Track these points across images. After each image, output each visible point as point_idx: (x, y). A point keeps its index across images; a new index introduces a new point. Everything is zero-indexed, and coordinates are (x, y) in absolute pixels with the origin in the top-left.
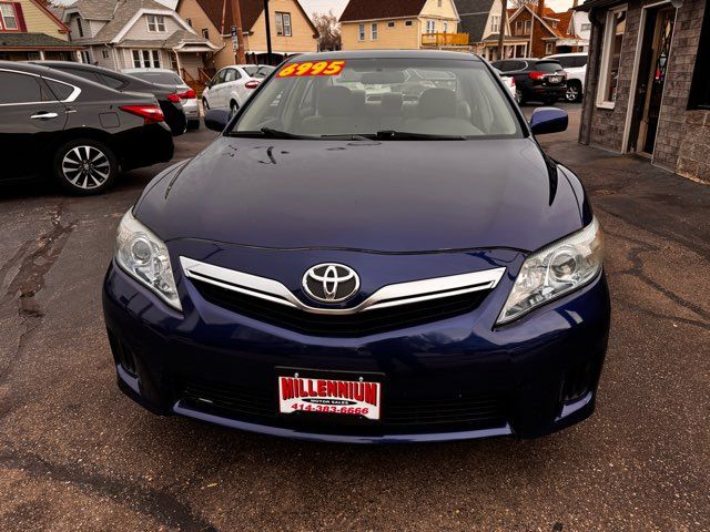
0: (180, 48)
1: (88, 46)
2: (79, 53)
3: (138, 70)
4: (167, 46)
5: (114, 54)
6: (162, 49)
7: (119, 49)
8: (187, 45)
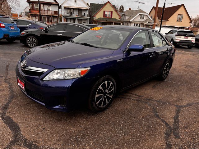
0: (146, 23)
1: (124, 22)
2: (121, 23)
3: (134, 27)
4: (143, 23)
5: (129, 24)
6: (142, 23)
7: (131, 23)
8: (148, 23)
